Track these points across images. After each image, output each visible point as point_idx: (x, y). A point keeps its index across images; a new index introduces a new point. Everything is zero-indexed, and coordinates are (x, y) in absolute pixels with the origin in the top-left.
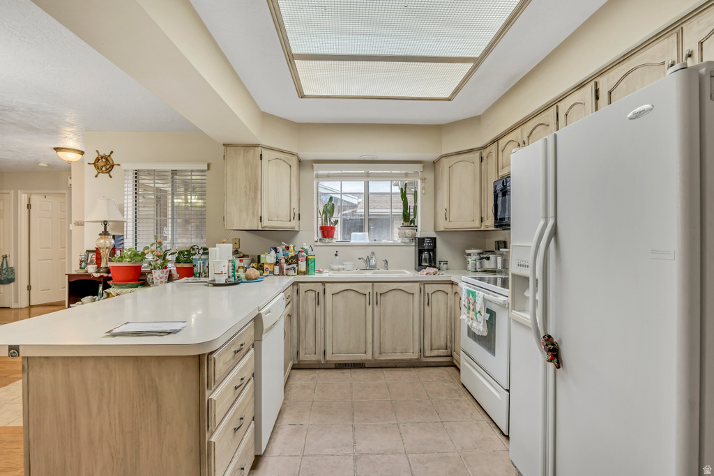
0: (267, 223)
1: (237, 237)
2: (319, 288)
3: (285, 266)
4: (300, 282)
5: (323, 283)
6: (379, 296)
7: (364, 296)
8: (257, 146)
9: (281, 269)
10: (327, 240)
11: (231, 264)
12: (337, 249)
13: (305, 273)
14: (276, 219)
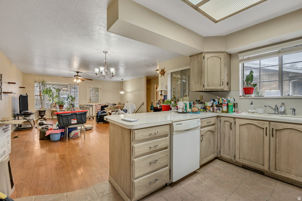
0: (207, 88)
1: (202, 95)
2: (232, 121)
3: (215, 108)
4: (221, 116)
5: (234, 118)
6: (274, 132)
7: (262, 130)
8: (202, 53)
9: (213, 109)
10: (247, 95)
11: (184, 105)
12: (252, 100)
13: (226, 112)
14: (212, 85)
